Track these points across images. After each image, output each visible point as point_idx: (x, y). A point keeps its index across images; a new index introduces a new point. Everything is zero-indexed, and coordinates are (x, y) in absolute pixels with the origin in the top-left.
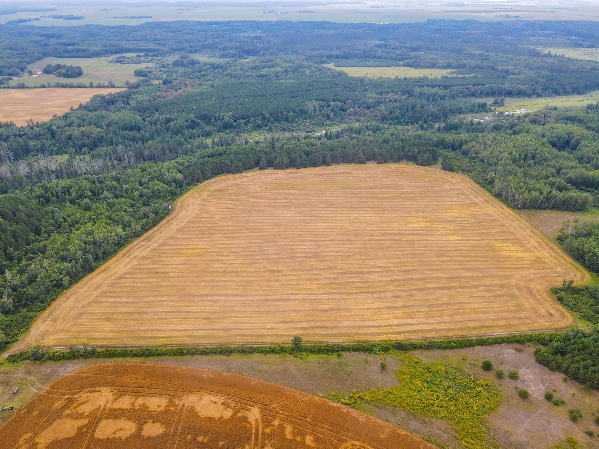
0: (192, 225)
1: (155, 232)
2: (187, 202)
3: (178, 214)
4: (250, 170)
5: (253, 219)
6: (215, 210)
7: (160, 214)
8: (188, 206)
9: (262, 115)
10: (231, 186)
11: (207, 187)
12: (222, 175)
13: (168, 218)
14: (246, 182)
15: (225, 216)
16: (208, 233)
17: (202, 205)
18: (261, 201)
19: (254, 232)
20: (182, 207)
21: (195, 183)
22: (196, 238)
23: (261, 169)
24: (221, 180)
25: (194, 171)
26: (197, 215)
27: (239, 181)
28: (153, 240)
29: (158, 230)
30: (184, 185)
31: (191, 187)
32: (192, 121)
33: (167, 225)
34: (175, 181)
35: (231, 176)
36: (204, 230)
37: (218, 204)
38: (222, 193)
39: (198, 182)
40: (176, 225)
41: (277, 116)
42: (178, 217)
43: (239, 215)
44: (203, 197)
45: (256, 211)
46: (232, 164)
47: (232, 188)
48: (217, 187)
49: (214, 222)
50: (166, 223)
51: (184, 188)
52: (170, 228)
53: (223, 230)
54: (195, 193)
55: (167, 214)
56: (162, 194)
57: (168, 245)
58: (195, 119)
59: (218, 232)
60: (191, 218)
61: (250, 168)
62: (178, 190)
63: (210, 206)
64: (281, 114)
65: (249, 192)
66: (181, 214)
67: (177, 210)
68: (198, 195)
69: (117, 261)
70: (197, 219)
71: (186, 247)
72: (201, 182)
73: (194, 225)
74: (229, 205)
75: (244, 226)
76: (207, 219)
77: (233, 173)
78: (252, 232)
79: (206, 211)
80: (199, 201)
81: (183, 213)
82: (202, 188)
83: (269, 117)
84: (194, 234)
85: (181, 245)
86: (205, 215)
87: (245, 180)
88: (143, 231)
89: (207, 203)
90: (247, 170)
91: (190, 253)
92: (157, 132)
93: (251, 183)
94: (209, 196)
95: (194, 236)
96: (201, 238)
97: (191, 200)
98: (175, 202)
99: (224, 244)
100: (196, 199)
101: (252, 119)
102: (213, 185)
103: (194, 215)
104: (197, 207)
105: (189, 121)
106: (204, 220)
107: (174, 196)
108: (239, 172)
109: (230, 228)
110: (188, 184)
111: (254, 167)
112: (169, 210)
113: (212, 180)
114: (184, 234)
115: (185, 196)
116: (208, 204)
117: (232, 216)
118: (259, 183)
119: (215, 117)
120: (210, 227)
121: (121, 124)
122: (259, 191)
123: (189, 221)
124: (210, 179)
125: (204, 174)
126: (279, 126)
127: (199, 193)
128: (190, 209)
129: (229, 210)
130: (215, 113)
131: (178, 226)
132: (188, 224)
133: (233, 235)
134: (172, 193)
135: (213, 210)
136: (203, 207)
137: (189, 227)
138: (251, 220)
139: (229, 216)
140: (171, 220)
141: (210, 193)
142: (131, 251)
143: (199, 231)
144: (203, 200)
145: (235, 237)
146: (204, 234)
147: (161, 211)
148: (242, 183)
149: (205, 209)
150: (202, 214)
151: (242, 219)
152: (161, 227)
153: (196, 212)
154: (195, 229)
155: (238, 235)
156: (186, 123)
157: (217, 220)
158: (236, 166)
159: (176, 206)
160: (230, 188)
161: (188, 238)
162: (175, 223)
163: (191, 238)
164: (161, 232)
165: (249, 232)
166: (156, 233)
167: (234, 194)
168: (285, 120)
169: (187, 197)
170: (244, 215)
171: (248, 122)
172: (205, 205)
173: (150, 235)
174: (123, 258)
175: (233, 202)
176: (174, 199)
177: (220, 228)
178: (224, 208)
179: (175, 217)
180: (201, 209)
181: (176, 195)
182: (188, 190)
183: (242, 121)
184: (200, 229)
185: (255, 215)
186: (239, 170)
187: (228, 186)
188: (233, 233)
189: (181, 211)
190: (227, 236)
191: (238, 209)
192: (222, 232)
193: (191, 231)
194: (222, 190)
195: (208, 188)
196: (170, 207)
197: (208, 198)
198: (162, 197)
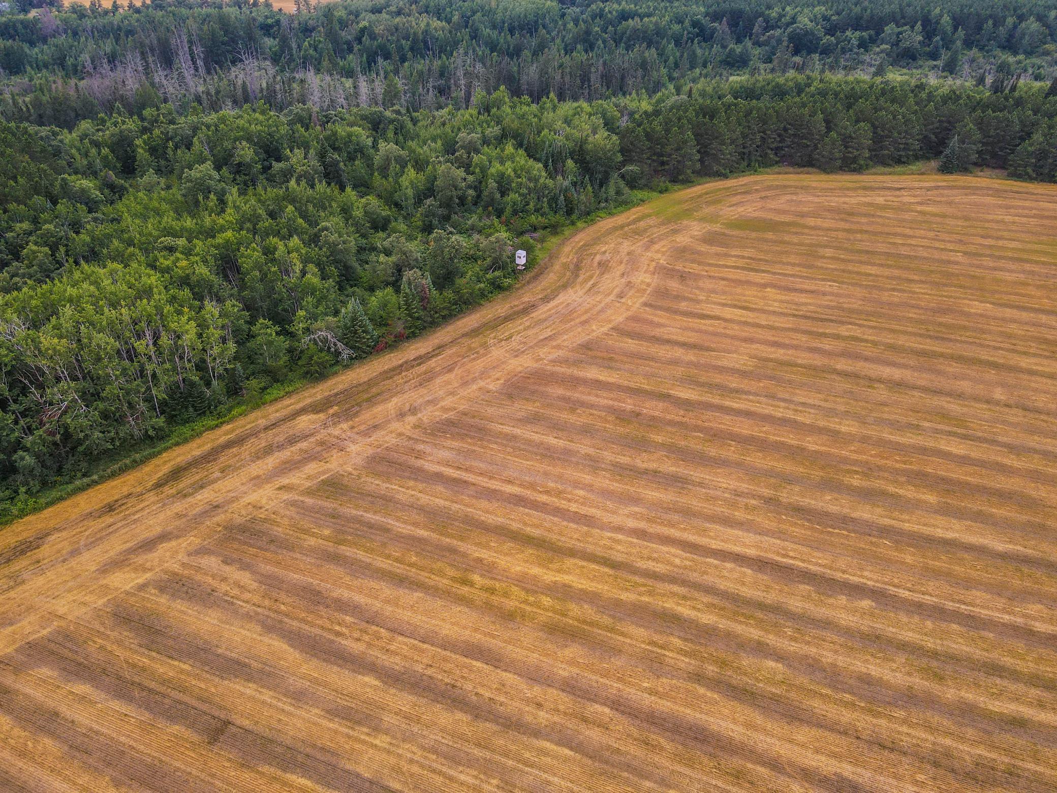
0: (593, 373)
1: (399, 369)
2: (604, 250)
3: (546, 299)
4: (899, 169)
5: (954, 407)
6: (728, 313)
7: (460, 282)
8: (604, 267)
9: (926, 21)
10: (816, 215)
11: (708, 203)
12: (776, 169)
13: (498, 308)
14: (884, 208)
15: (780, 354)
16: (673, 450)
17: (669, 272)
18: (977, 307)
19: (979, 517)
20: (578, 267)
21: (662, 182)
22: (594, 464)
23: (946, 169)
24: (769, 188)
25: (667, 131)
26: (635, 319)
27: (854, 200)
28: (367, 416)
29: (421, 360)
30: (615, 182)
31: (639, 194)
32: (695, 24)
33: (475, 342)
34: (580, 154)
35: (814, 180)
36: (654, 423)
37: (748, 283)
38: (770, 235)
39: (674, 181)
40: (517, 354)
41: (979, 28)
42: (542, 311)
43: (860, 367)
44: (682, 239)
45: (960, 359)
46: (829, 129)
47: (819, 222)
48: (750, 209)
49: (718, 379)
50: (475, 332)
51: (612, 191)
52: (479, 365)
53: (763, 445)
54: (650, 221)
55: (497, 287)
56: (513, 196)
57: (419, 474)
58: (705, 21)
59: (731, 452)
60: (598, 330)
61: (899, 161)
62: (584, 197)
63: (708, 284)
64: (995, 25)
65: (904, 251)
66: (562, 298)
67: (550, 279)
68: (663, 230)
69: (110, 508)
70: (631, 345)
71: (515, 520)
72: (688, 182)
73: (603, 376)
74: (803, 298)
75: (898, 448)
76: (678, 352)
77: (826, 166)
78: (960, 514)
79: (683, 306)
80: (659, 254)
81: (572, 297)
82: (685, 206)
83: (949, 29)
84: (586, 431)
85: (491, 494)
86: (672, 328)
87: (880, 200)
88: (346, 353)
89: (695, 268)
90: (885, 164)
91: (521, 581)
92: (585, 41)
93: (907, 216)
94: (710, 239)
95: (584, 447)
96: (621, 471)
97: (626, 246)
98: (554, 240)
99: (761, 564)
100: (652, 242)
101: (890, 29)
102: (735, 200)
103: (619, 319)
104: (642, 277)
105: (687, 23)
106: (663, 352)
107: (559, 218)
108: (850, 165)
109: (812, 444)
110: (633, 183)
111: (917, 158)
112: (515, 273)
113: (730, 183)
114: (534, 419)
115: (606, 223)
116: (697, 277)
117: (818, 361)
118: (952, 222)
119: (767, 21)
120: (687, 405)
121: (499, 17)
122: (959, 257)
123: (587, 347)
124: (726, 177)
125: (704, 152)
126: (981, 60)
127: (668, 221)
128: (612, 282)
129: (805, 325)
130: (769, 7)
131: (526, 363)
132: (577, 363)
133: (828, 502)
134: (554, 200)
135: (717, 311)
136: (674, 285)
137: (575, 382)
138: (945, 416)
139: (804, 358)
140: (507, 319)
141: (717, 227)
142: (224, 459)
143: (622, 417)
144: (681, 252)
145: (845, 521)
146: (641, 445)
147: (471, 271)
148: (864, 209)
149: (678, 298)
150: (660, 317)
151: (881, 393)
152: (441, 348)
153: (635, 303)
154: (604, 399)
155: (865, 513)
156: (676, 27)
157: (733, 371)
158: (846, 140)
159: (553, 257)
160: (811, 222)
161: (548, 454)
162: (514, 343)
163: (564, 457)
164: (428, 379)
165: (945, 511)
166: (399, 380)
167: (829, 252)
168: (1003, 48)
169: (615, 229)
170: (897, 374)
171: (873, 41)
172: (683, 277)
173: (370, 383)
174: (151, 497)
175: (827, 286)
176: (554, 229)
177: (745, 428)
178: (775, 306)
179: (527, 310)
180: (662, 293)
181: (569, 212)
182: (626, 204)
183: (853, 36)
184: (628, 405)
185: (965, 386)
186: (855, 160)
187: (803, 215)
188: (829, 485)
189: (565, 287)
190: (785, 496)
191: (857, 332)
192: (757, 460)
193: (574, 406)
194: (773, 226)
195: (708, 210)
196: (521, 257)
197: (704, 248)
198: (508, 210)
